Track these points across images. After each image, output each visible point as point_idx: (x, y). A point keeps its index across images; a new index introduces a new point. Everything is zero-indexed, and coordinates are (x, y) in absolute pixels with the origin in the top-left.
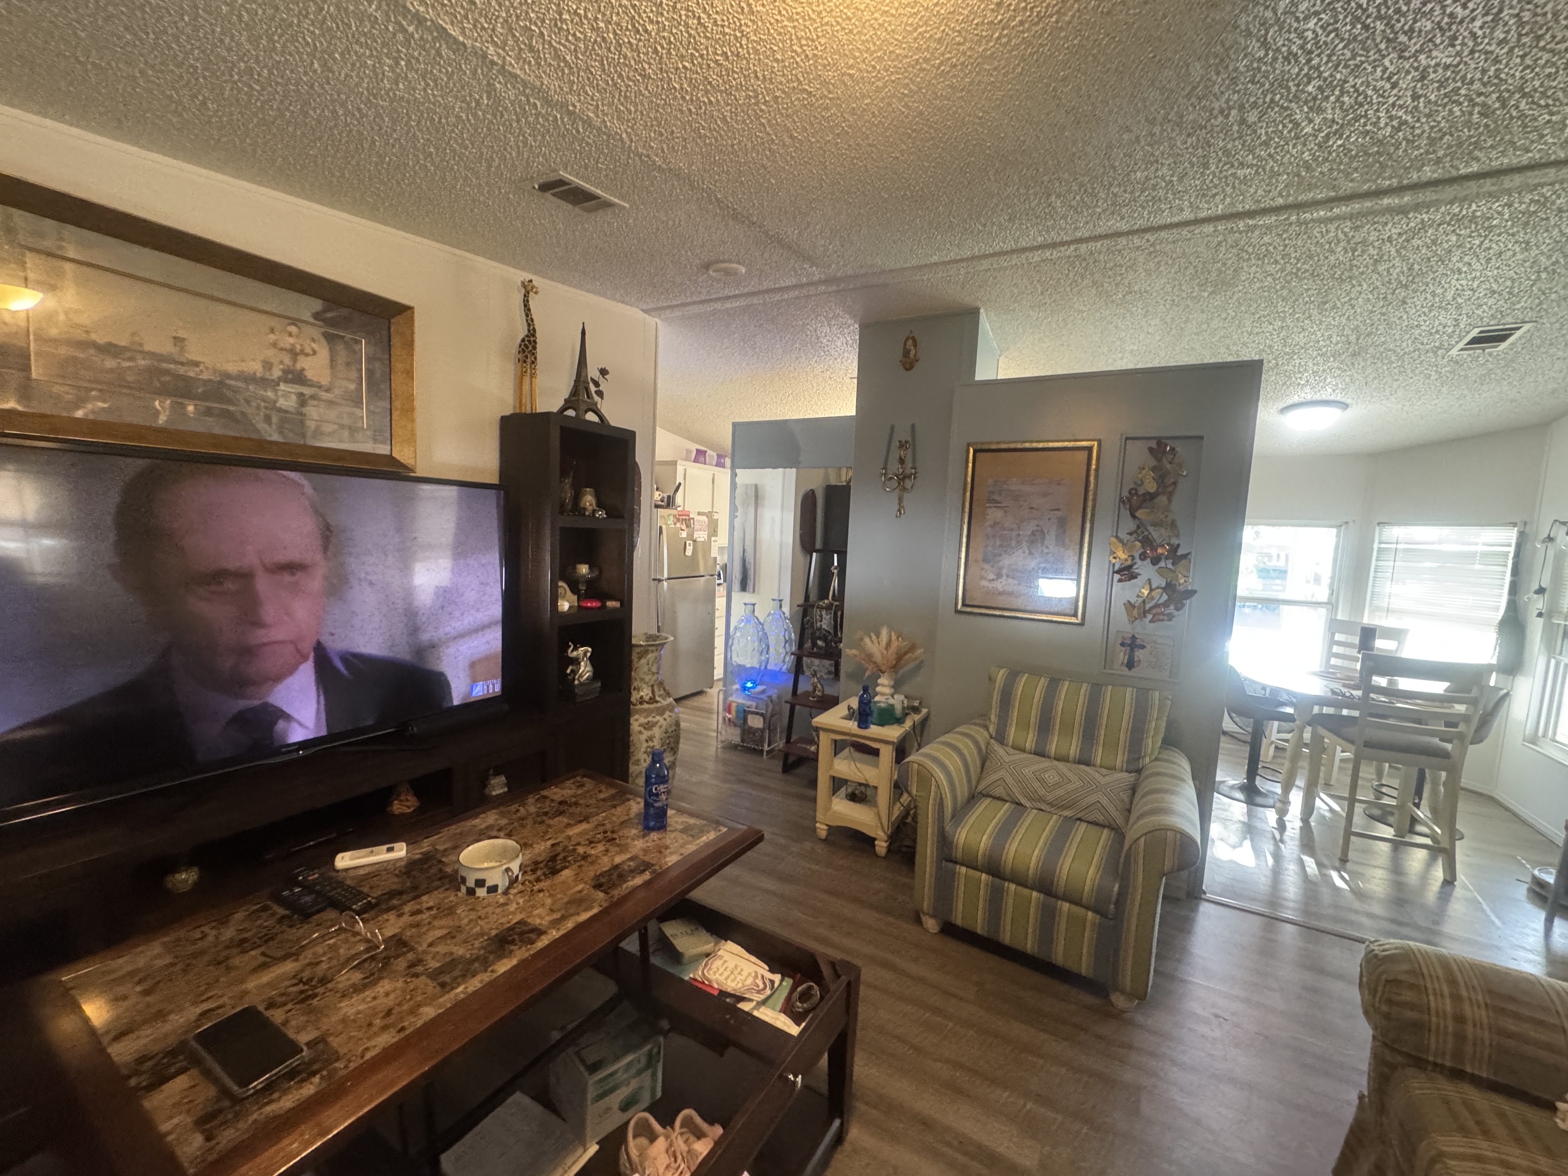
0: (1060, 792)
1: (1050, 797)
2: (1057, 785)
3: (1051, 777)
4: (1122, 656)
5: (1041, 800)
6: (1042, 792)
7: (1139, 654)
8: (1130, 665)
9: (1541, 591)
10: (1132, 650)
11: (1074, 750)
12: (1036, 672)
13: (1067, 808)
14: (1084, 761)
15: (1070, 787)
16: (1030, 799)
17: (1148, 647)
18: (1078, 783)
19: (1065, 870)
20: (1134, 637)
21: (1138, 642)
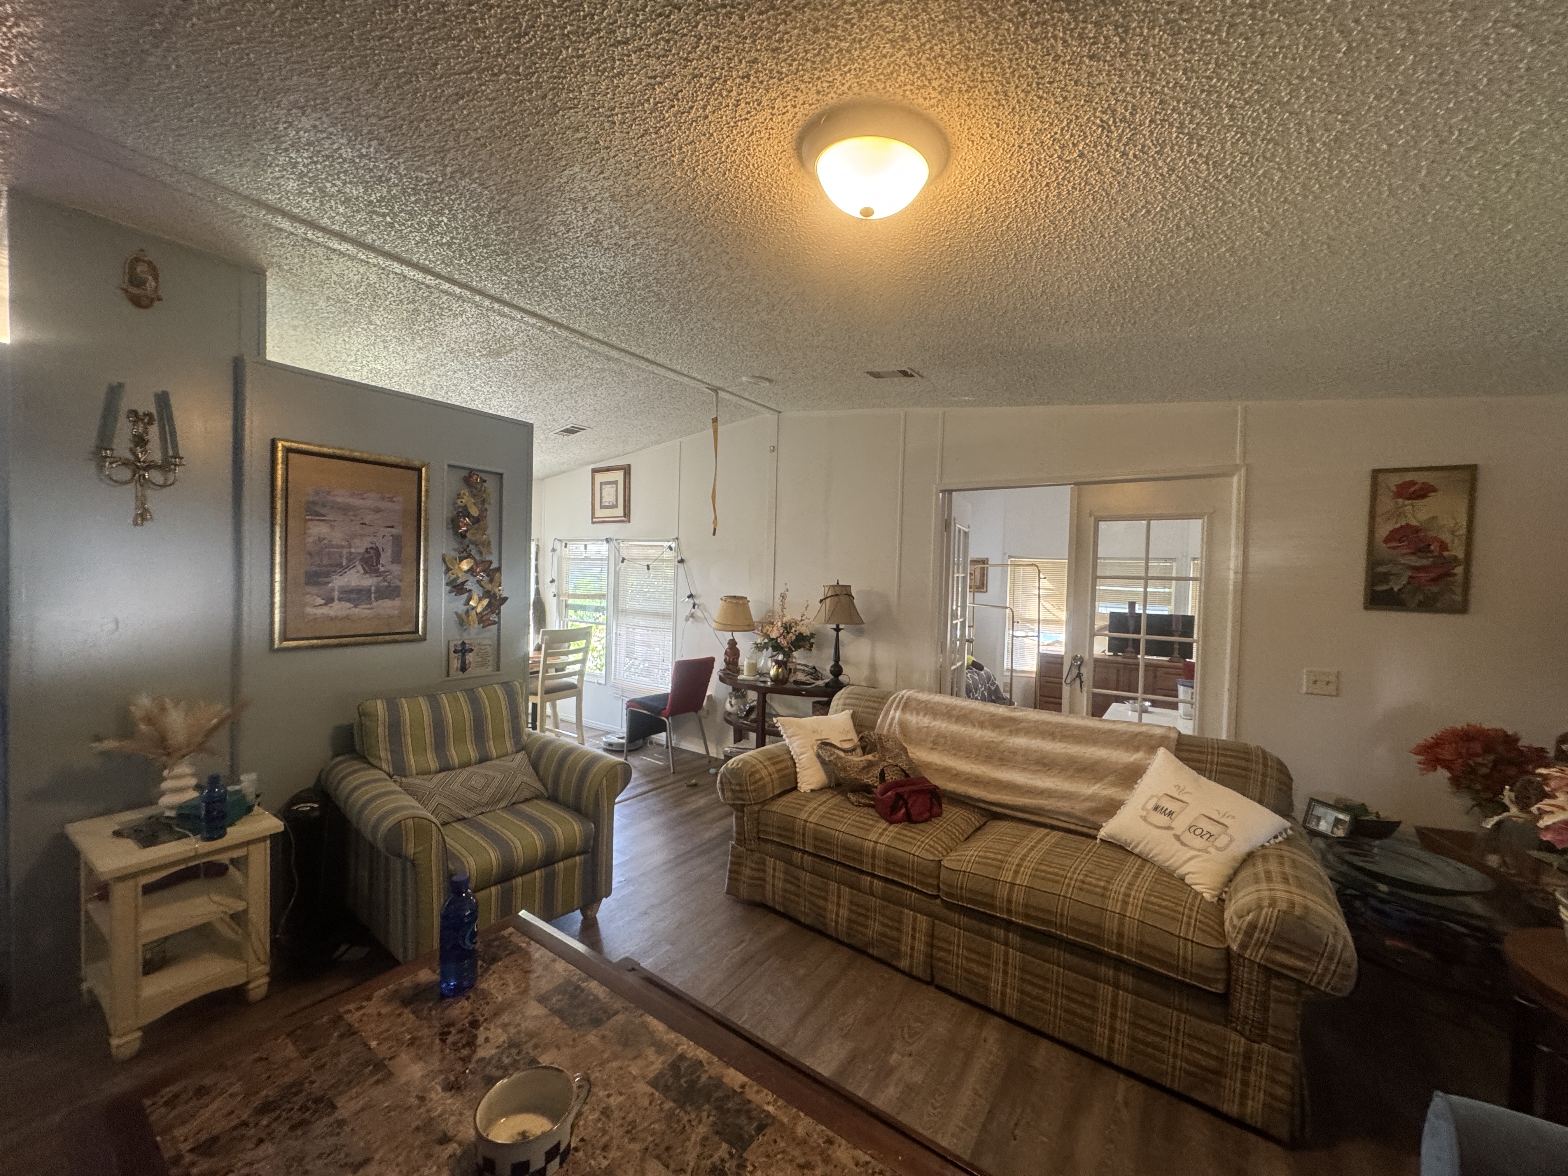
0: (489, 792)
1: (485, 800)
2: (486, 786)
3: (477, 782)
4: (456, 664)
5: (478, 805)
6: (474, 797)
7: (470, 657)
8: (463, 669)
9: (553, 581)
10: (464, 655)
11: (473, 753)
12: (411, 694)
13: (499, 801)
14: (484, 759)
15: (496, 783)
16: (469, 810)
17: (475, 649)
18: (499, 776)
19: (520, 849)
20: (463, 643)
21: (467, 646)
